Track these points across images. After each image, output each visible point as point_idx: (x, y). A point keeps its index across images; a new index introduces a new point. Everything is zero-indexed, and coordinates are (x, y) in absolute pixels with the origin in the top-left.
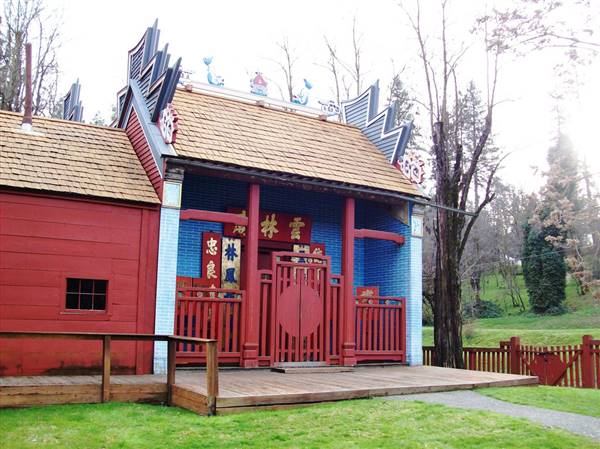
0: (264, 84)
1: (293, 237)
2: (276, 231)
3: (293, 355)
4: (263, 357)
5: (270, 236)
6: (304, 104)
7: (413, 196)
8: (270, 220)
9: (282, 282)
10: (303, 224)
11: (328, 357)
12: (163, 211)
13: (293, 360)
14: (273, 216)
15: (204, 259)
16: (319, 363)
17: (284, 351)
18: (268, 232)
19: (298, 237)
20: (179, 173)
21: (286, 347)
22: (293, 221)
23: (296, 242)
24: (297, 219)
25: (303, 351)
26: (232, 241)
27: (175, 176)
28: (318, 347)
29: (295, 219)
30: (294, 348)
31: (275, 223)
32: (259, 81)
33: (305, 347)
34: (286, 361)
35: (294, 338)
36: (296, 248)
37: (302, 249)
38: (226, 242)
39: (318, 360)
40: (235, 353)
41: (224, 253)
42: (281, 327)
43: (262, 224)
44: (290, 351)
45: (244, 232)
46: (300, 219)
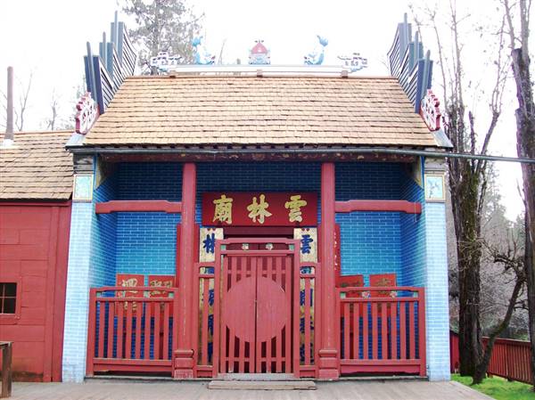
0: (265, 51)
1: (291, 220)
2: (269, 214)
3: (247, 364)
4: (205, 366)
5: (262, 221)
6: (319, 63)
7: (423, 147)
8: (258, 202)
9: (229, 276)
10: (304, 203)
11: (298, 367)
12: (74, 206)
13: (247, 371)
14: (262, 197)
16: (284, 376)
17: (232, 358)
18: (258, 217)
19: (300, 219)
20: (89, 163)
21: (237, 355)
22: (290, 201)
23: (298, 225)
24: (295, 198)
25: (260, 359)
26: (211, 231)
27: (84, 167)
28: (283, 355)
29: (292, 198)
30: (247, 355)
31: (267, 205)
32: (259, 49)
33: (264, 355)
34: (236, 371)
35: (247, 345)
36: (298, 233)
37: (306, 233)
38: (204, 233)
39: (283, 371)
40: (166, 361)
41: (202, 245)
42: (228, 330)
43: (249, 208)
44: (242, 360)
45: (227, 219)
46: (299, 197)
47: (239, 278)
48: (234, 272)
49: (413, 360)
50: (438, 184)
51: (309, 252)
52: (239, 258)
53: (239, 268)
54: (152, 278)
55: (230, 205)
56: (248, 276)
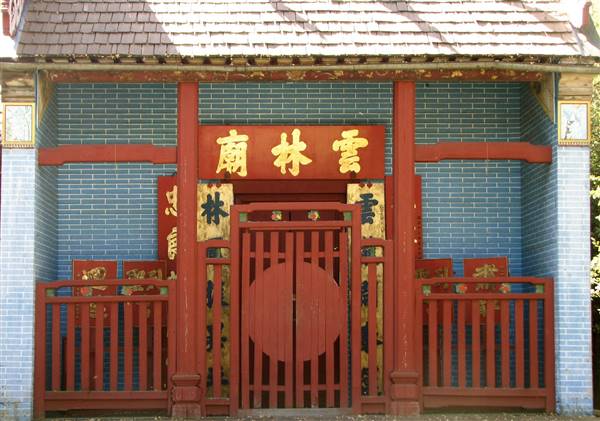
1: (343, 170)
2: (306, 161)
3: (281, 396)
4: (216, 398)
5: (295, 172)
8: (290, 141)
9: (253, 261)
10: (363, 143)
11: (358, 399)
12: (4, 155)
13: (281, 405)
14: (296, 133)
15: (164, 225)
17: (258, 386)
18: (289, 165)
19: (357, 168)
21: (266, 381)
22: (341, 138)
23: (353, 178)
24: (350, 135)
25: (301, 388)
26: (214, 189)
27: (19, 92)
29: (345, 134)
30: (281, 381)
31: (303, 146)
33: (307, 381)
34: (265, 405)
35: (281, 365)
36: (354, 192)
37: (366, 190)
38: (205, 191)
39: (337, 405)
40: (157, 393)
41: (200, 211)
42: (252, 344)
43: (275, 151)
44: (273, 388)
45: (239, 169)
46: (355, 132)
47: (267, 264)
48: (260, 255)
49: (535, 390)
50: (578, 116)
51: (371, 222)
52: (267, 234)
53: (267, 248)
54: (128, 266)
55: (244, 146)
56: (281, 261)
